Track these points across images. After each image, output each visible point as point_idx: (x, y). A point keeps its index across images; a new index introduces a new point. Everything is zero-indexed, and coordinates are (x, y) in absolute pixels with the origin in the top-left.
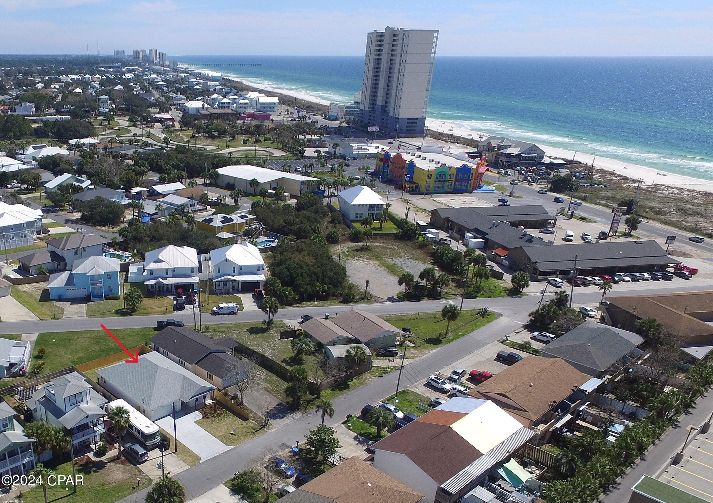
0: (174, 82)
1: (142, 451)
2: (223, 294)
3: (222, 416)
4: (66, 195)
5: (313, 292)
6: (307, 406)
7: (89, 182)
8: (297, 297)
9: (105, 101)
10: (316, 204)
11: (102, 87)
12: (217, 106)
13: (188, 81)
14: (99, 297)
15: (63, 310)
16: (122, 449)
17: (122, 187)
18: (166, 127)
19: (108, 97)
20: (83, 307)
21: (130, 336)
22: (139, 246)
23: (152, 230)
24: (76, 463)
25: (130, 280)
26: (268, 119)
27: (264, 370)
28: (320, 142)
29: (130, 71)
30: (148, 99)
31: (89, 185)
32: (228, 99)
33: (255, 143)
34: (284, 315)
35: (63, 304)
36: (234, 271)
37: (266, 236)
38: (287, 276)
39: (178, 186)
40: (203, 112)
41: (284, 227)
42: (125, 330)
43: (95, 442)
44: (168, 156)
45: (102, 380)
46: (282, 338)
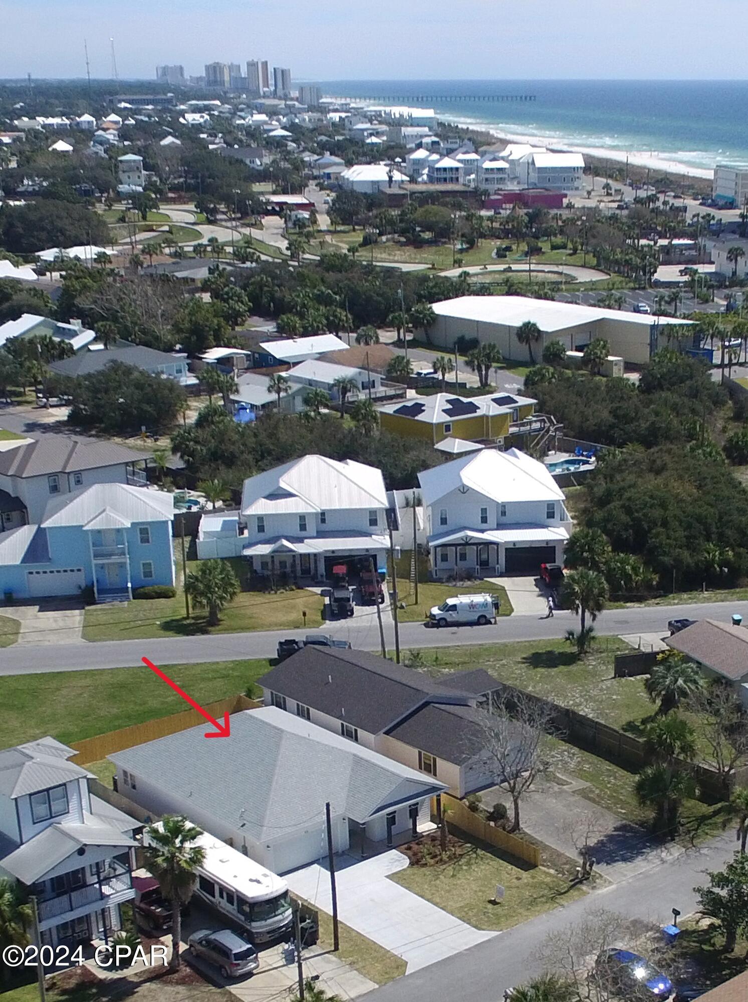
0: (314, 129)
1: (238, 946)
2: (454, 580)
3: (463, 861)
4: (27, 364)
5: (697, 564)
6: (696, 830)
7: (90, 334)
8: (655, 579)
9: (132, 168)
10: (691, 377)
11: (126, 143)
12: (425, 177)
13: (350, 130)
14: (119, 591)
15: (17, 624)
16: (183, 947)
17: (178, 347)
18: (295, 224)
19: (141, 158)
20: (76, 616)
21: (203, 679)
22: (226, 474)
23: (263, 436)
24: (52, 986)
25: (201, 553)
26: (559, 206)
27: (575, 750)
28: (693, 253)
29: (196, 110)
30: (248, 162)
31: (90, 343)
32: (455, 160)
33: (526, 254)
34: (624, 623)
35: (17, 611)
36: (484, 520)
37: (566, 451)
38: (626, 527)
39: (329, 342)
40: (389, 191)
41: (612, 427)
42: (187, 666)
43: (105, 931)
44: (300, 278)
45: (126, 781)
46: (620, 673)
